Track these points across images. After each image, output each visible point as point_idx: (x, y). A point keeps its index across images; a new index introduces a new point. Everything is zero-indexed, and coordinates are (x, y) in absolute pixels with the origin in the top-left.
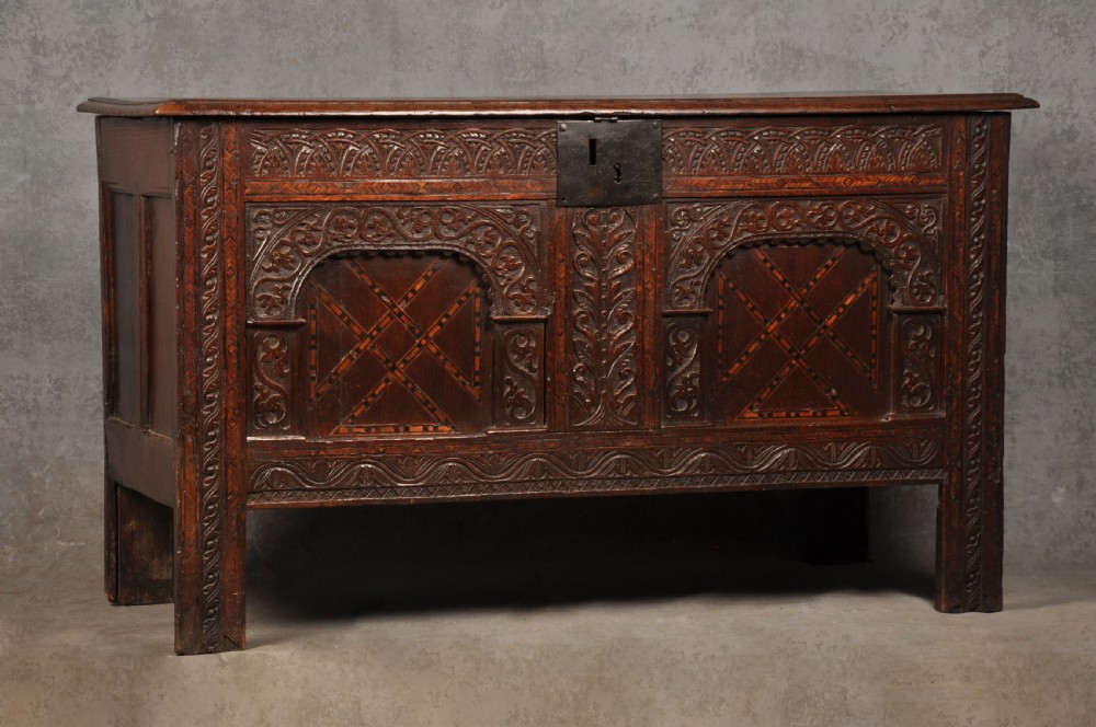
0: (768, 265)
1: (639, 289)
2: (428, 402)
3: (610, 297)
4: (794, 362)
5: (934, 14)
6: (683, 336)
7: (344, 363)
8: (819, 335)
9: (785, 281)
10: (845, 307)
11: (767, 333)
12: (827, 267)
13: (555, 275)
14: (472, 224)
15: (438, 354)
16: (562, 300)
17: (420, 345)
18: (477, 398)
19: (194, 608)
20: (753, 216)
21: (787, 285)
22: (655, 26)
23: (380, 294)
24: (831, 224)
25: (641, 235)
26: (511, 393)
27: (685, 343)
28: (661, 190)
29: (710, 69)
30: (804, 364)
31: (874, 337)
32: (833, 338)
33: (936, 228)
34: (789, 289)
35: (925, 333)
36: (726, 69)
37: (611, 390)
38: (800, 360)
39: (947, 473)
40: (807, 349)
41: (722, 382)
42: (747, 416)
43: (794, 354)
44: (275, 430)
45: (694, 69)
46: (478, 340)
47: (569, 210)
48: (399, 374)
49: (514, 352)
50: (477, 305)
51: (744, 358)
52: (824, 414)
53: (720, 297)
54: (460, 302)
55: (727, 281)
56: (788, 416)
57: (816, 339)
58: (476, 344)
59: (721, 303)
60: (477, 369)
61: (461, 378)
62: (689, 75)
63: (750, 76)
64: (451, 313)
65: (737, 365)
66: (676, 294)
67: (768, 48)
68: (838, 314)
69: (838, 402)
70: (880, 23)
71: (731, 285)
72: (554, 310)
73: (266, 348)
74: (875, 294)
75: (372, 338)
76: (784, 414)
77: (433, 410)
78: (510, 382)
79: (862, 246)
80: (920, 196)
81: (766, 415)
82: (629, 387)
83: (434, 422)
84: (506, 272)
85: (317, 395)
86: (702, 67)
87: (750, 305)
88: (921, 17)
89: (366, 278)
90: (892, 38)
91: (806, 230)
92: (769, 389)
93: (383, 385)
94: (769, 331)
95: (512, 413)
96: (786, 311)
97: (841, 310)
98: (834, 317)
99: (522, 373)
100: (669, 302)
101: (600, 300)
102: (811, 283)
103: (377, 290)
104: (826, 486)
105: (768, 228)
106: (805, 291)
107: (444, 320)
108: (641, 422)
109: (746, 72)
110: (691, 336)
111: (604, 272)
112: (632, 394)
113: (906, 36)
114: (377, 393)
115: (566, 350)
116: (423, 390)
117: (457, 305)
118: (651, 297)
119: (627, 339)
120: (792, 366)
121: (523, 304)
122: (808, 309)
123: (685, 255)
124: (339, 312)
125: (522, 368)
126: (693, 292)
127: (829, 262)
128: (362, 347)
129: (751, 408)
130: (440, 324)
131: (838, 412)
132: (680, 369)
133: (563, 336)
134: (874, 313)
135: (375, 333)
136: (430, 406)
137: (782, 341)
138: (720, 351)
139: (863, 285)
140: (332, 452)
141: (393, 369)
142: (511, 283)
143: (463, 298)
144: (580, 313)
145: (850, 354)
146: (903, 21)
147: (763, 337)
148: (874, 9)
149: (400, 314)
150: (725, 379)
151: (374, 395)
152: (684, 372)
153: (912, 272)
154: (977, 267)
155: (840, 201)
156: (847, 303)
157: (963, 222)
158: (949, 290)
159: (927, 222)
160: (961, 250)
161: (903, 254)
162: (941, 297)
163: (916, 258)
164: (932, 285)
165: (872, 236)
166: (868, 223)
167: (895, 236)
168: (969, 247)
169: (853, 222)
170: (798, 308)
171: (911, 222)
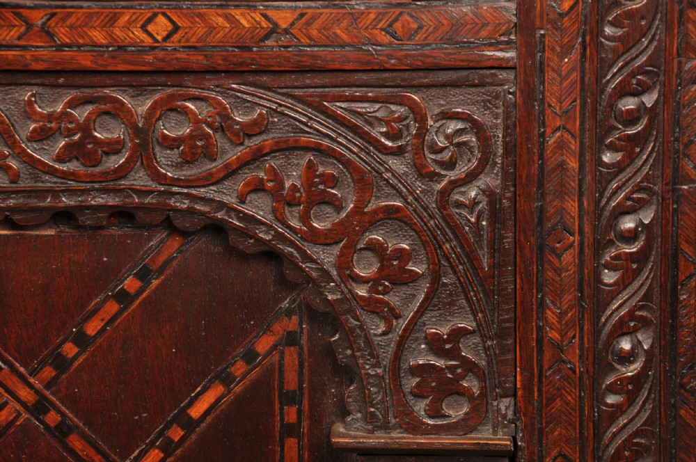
10: (189, 425)
12: (123, 297)
24: (113, 163)
68: (169, 448)
79: (232, 238)
80: (424, 78)
91: (24, 184)
97: (176, 433)
102: (70, 349)
106: (49, 372)
122: (62, 431)
127: (130, 284)
134: (291, 442)
139: (250, 356)
153: (402, 324)
154: (631, 314)
155: (140, 90)
156: (195, 412)
157: (573, 164)
158: (528, 388)
159: (450, 165)
160: (568, 257)
161: (366, 268)
162: (505, 405)
163: (414, 277)
164: (469, 367)
165: (259, 208)
166: (244, 164)
167: (337, 205)
168: (600, 246)
169: (188, 160)
170: (26, 427)
171: (393, 162)
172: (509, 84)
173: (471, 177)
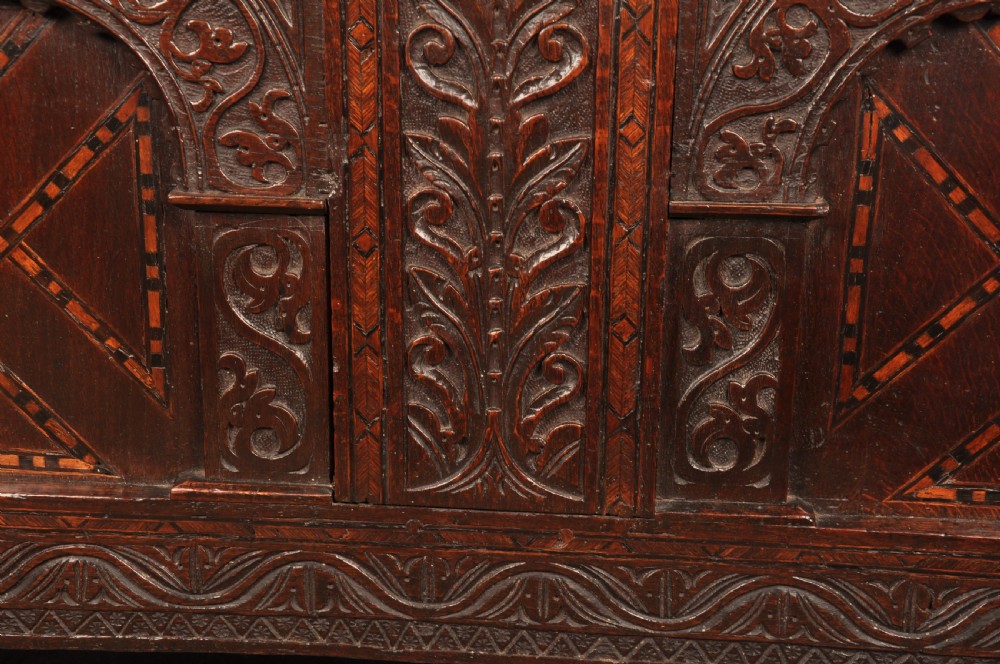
1: (602, 136)
2: (27, 396)
3: (513, 156)
6: (736, 274)
13: (346, 85)
15: (45, 276)
16: (370, 158)
18: (159, 394)
26: (238, 395)
27: (739, 295)
37: (511, 406)
41: (854, 400)
42: (922, 494)
46: (152, 248)
49: (244, 290)
50: (145, 155)
51: (923, 341)
53: (864, 168)
54: (94, 144)
55: (891, 123)
58: (149, 259)
59: (865, 183)
60: (155, 323)
61: (111, 343)
64: (71, 170)
65: (902, 358)
66: (719, 157)
71: (901, 134)
72: (347, 185)
77: (42, 417)
78: (236, 366)
81: (979, 495)
82: (564, 405)
83: (44, 444)
84: (207, 71)
95: (243, 445)
99: (268, 343)
100: (697, 178)
101: (482, 163)
107: (53, 190)
108: (595, 498)
110: (759, 275)
111: (497, 84)
117: (85, 153)
118: (634, 162)
119: (565, 275)
121: (258, 160)
123: (753, 41)
125: (267, 331)
126: (771, 154)
129: (936, 476)
130: (44, 200)
132: (721, 365)
133: (375, 258)
136: (32, 407)
138: (852, 316)
142: (221, 101)
143: (103, 134)
144: (426, 196)
150: (861, 393)
152: (732, 370)
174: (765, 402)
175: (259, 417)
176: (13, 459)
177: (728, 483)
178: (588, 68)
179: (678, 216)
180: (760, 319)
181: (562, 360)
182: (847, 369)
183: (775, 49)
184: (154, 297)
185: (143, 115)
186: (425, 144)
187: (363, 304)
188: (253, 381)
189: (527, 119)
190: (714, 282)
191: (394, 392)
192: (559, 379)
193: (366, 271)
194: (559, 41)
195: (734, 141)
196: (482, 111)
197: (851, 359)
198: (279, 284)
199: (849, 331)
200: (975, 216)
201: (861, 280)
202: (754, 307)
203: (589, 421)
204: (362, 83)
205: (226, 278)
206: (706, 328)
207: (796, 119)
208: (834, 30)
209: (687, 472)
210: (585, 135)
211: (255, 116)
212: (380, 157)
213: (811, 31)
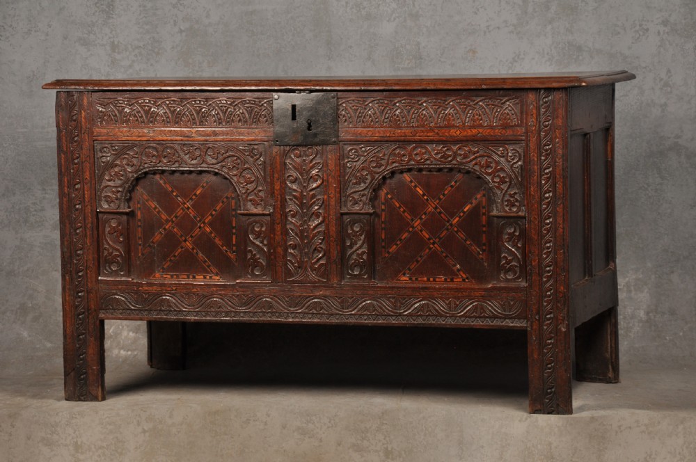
0: (413, 184)
1: (325, 197)
2: (206, 261)
3: (309, 202)
4: (431, 246)
5: (665, 23)
6: (357, 227)
7: (157, 237)
8: (447, 229)
9: (424, 195)
10: (464, 212)
11: (413, 227)
12: (452, 186)
13: (274, 187)
14: (225, 155)
15: (211, 233)
16: (279, 203)
17: (200, 227)
18: (235, 260)
19: (72, 374)
20: (399, 153)
21: (425, 197)
22: (489, 32)
23: (176, 196)
24: (450, 159)
25: (326, 164)
26: (251, 258)
27: (357, 232)
28: (338, 137)
29: (523, 59)
30: (438, 248)
31: (485, 232)
32: (457, 232)
33: (520, 163)
34: (427, 200)
35: (515, 231)
36: (533, 59)
37: (310, 259)
38: (436, 245)
39: (529, 323)
40: (440, 238)
41: (385, 257)
42: (402, 279)
43: (431, 241)
44: (116, 273)
45: (513, 58)
46: (234, 225)
47: (282, 147)
48: (188, 244)
49: (253, 234)
50: (233, 204)
51: (398, 243)
52: (452, 280)
53: (383, 204)
54: (223, 202)
55: (387, 194)
56: (428, 280)
57: (445, 232)
58: (233, 228)
59: (383, 207)
60: (234, 243)
61: (224, 248)
62: (511, 63)
63: (548, 63)
64: (218, 208)
65: (395, 247)
66: (351, 201)
67: (560, 46)
68: (460, 217)
69: (461, 273)
70: (631, 29)
71: (389, 196)
72: (274, 209)
73: (110, 226)
74: (484, 204)
75: (173, 222)
76: (425, 279)
77: (209, 266)
78: (250, 251)
79: (472, 174)
80: (508, 142)
81: (414, 278)
82: (321, 258)
83: (209, 273)
84: (246, 185)
85: (142, 254)
86: (518, 58)
87: (402, 210)
88: (657, 24)
89: (168, 186)
90: (638, 38)
91: (434, 163)
92: (415, 263)
93: (180, 250)
94: (415, 226)
95: (252, 271)
96: (425, 214)
97: (462, 214)
98: (457, 219)
99: (258, 246)
100: (346, 206)
101: (302, 203)
102: (441, 197)
103: (175, 194)
104: (448, 326)
105: (409, 161)
106: (438, 201)
107: (214, 213)
108: (329, 280)
109: (546, 61)
110: (361, 227)
111: (304, 186)
112: (322, 262)
113: (648, 36)
114: (176, 254)
115: (281, 234)
116: (202, 253)
117: (221, 204)
118: (333, 202)
119: (319, 228)
120: (430, 249)
121: (256, 204)
122: (440, 213)
123: (355, 177)
124: (154, 206)
125: (258, 243)
126: (361, 201)
127: (453, 183)
128: (167, 227)
129: (404, 274)
130: (211, 215)
131: (461, 280)
132: (355, 248)
133: (280, 225)
134: (484, 216)
135: (174, 219)
136: (207, 264)
137: (424, 232)
138: (383, 237)
139: (476, 199)
140: (146, 288)
141: (185, 241)
142: (248, 191)
144: (290, 211)
145: (468, 243)
146: (645, 27)
147: (411, 229)
148: (627, 20)
149: (188, 208)
150: (387, 255)
151: (175, 256)
152: (357, 249)
153: (504, 192)
154: (547, 189)
155: (455, 145)
156: (465, 210)
157: (536, 159)
158: (528, 204)
159: (513, 159)
160: (535, 177)
161: (497, 180)
162: (523, 208)
163: (506, 182)
164: (517, 201)
165: (477, 168)
166: (474, 159)
167: (492, 168)
168: (541, 176)
169: (464, 158)
170: (433, 212)
171: (502, 159)
172: (524, 144)
173: (517, 162)
174: (365, 257)
175: (256, 264)
176: (202, 277)
177: (359, 277)
178: (323, 182)
179: (342, 214)
180: (363, 237)
181: (320, 247)
182: (383, 249)
183: (360, 178)
184: (234, 236)
185: (233, 195)
186: (290, 199)
187: (278, 235)
188: (255, 255)
189: (311, 193)
190: (352, 229)
191: (285, 256)
192: (320, 252)
193: (278, 228)
194: (317, 177)
195: (353, 198)
196: (302, 192)
197: (384, 247)
198: (260, 232)
199: (383, 241)
200: (406, 214)
201: (384, 229)
202: (361, 235)
203: (327, 262)
204: (277, 187)
205: (249, 231)
206: (351, 239)
207: (366, 193)
208: (371, 174)
209: (349, 274)
210: (322, 197)
211: (255, 194)
212: (281, 202)
213: (367, 175)
